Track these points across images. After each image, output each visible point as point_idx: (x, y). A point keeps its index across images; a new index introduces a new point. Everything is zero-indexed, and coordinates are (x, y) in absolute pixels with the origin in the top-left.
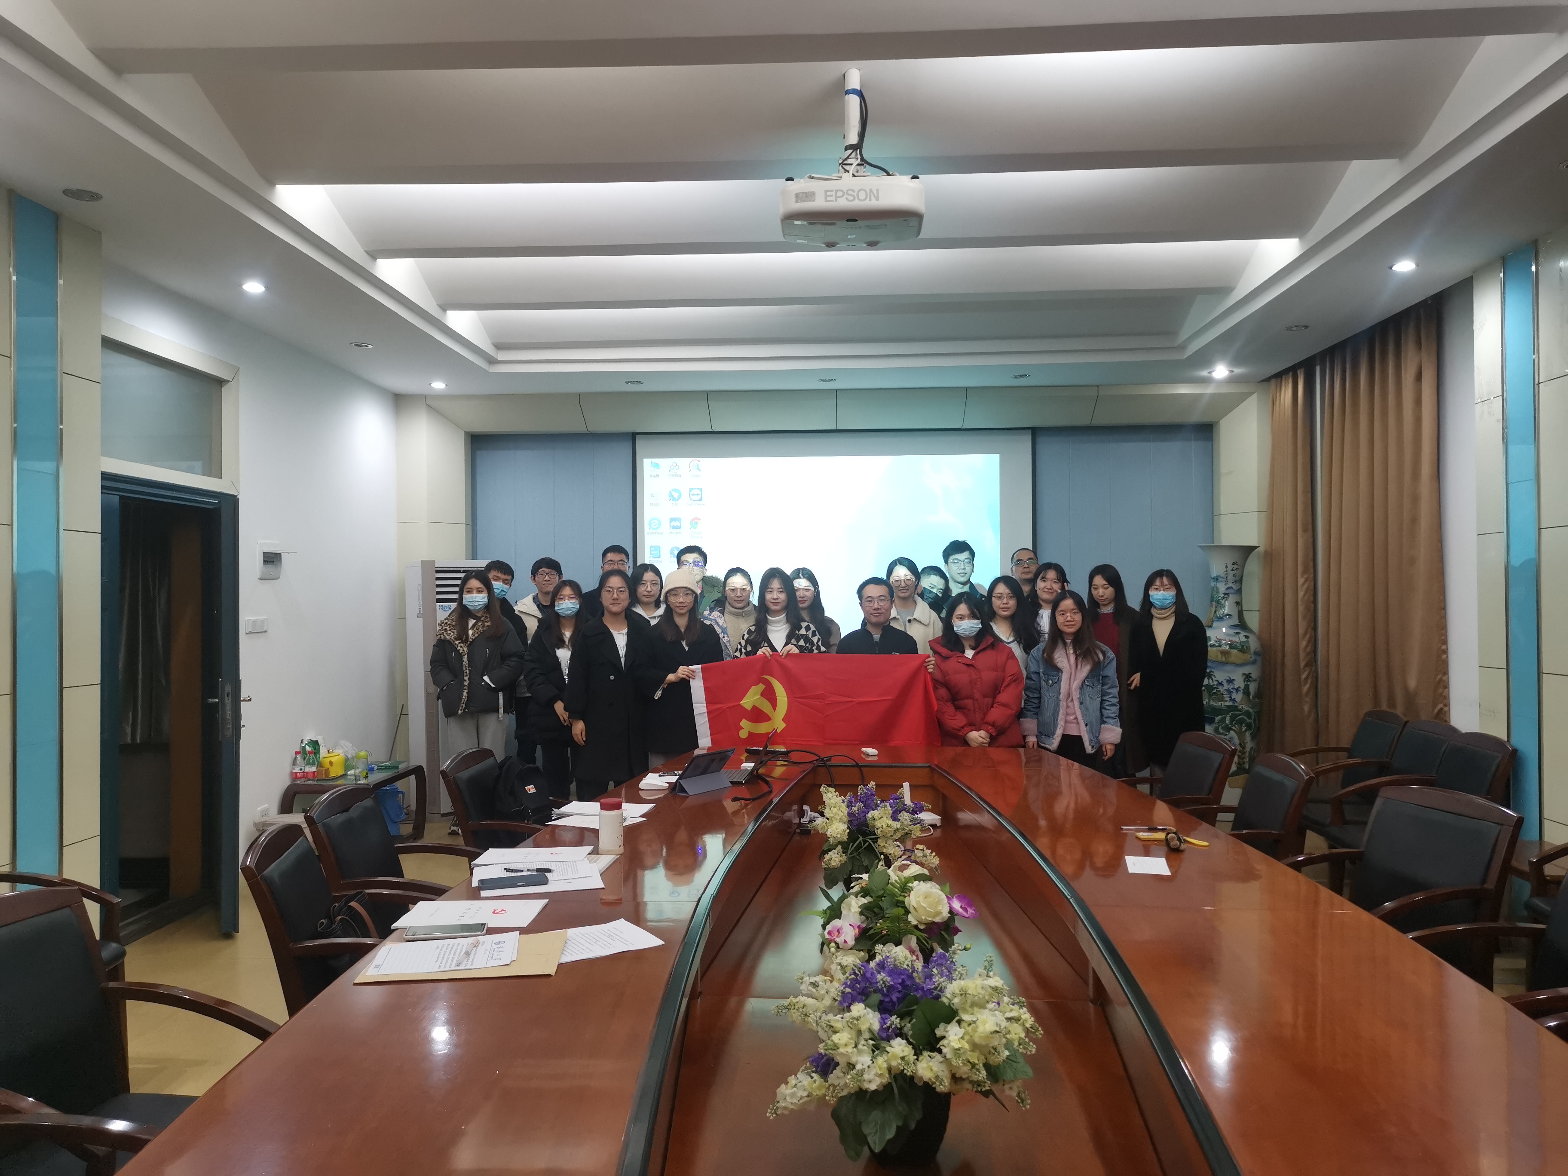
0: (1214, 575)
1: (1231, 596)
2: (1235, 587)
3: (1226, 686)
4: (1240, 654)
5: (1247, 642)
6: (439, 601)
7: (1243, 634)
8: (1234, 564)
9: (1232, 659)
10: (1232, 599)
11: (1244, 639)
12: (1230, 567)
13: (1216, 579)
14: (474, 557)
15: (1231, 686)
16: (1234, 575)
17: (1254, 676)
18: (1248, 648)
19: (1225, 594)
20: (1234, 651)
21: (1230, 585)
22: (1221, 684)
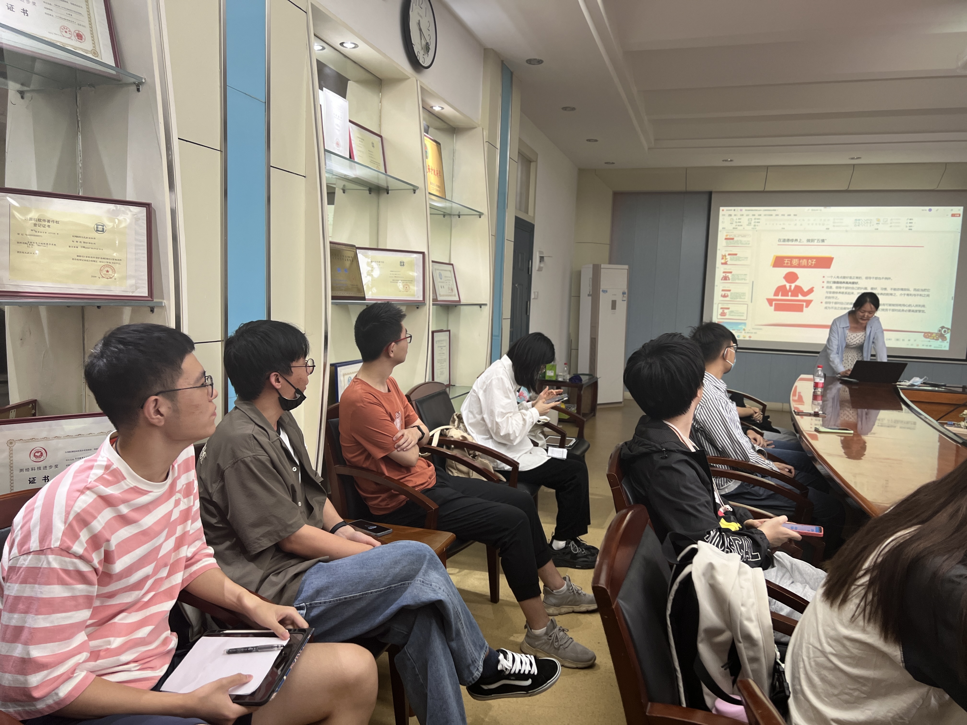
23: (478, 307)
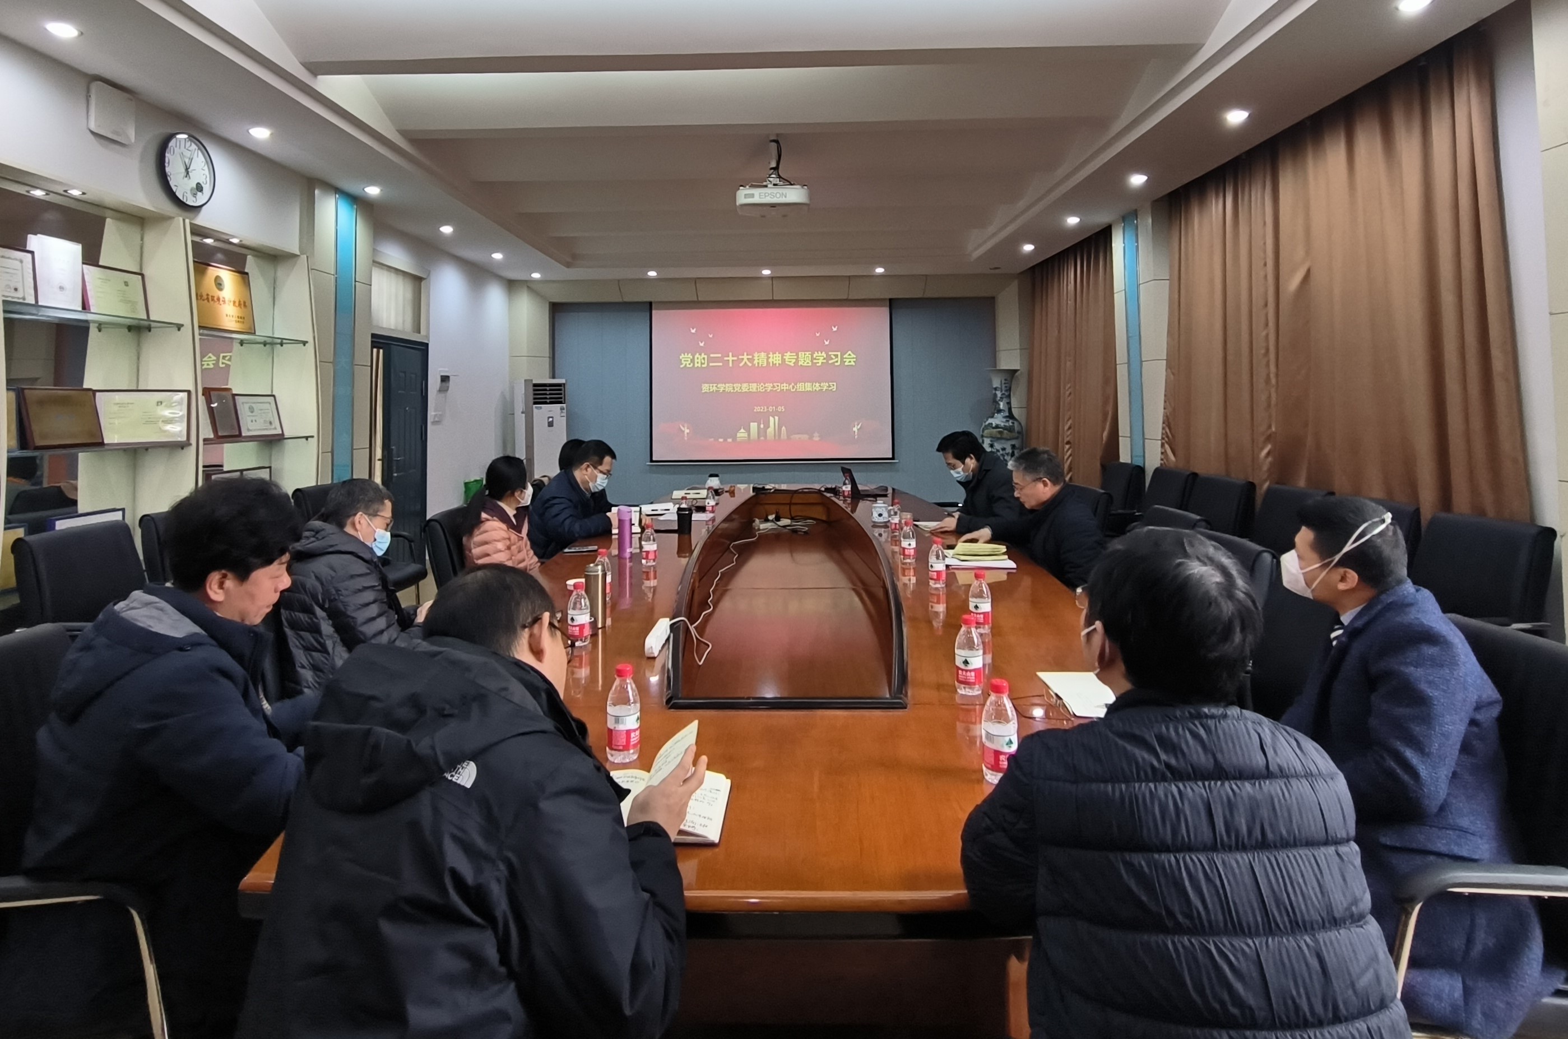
0: (994, 386)
1: (1004, 399)
2: (1007, 394)
3: (1001, 452)
4: (1009, 433)
5: (1013, 426)
6: (535, 403)
7: (1011, 421)
8: (1005, 380)
9: (1005, 436)
10: (1005, 400)
11: (1011, 424)
12: (1003, 382)
13: (996, 389)
14: (554, 377)
15: (1004, 452)
16: (1006, 387)
17: (1017, 446)
18: (1014, 429)
19: (1001, 398)
20: (1005, 431)
21: (1003, 392)
22: (998, 451)
23: (304, 440)
